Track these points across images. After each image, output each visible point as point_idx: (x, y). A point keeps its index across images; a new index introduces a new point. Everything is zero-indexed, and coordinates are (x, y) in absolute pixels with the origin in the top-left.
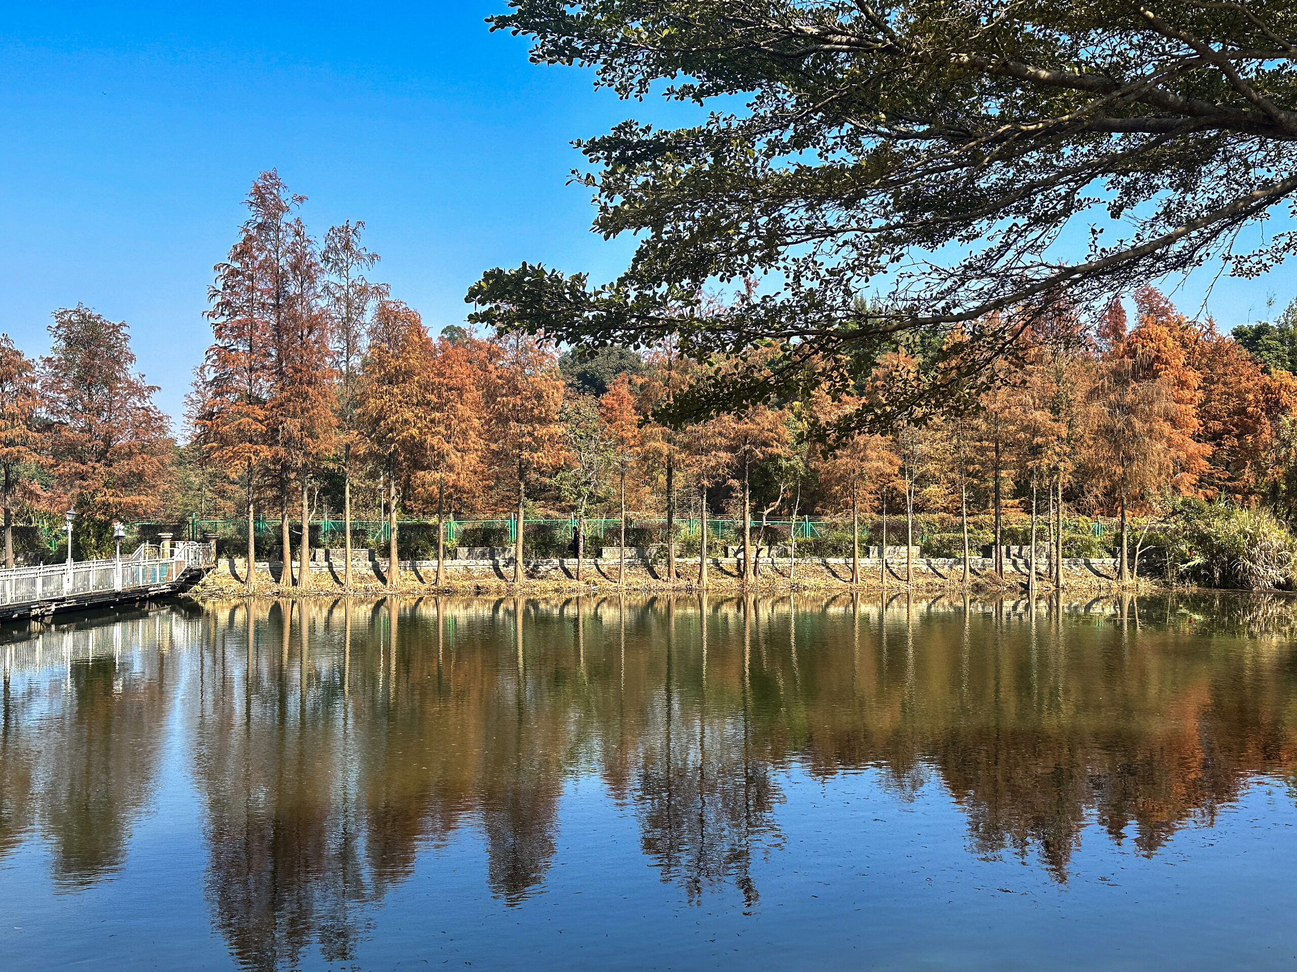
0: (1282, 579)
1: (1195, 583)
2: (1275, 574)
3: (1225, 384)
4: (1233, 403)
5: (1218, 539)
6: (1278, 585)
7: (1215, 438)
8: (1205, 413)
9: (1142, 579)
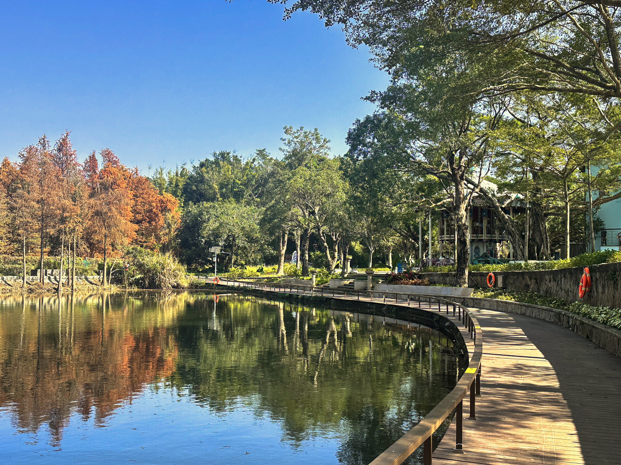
0: (176, 284)
1: (136, 287)
2: (173, 281)
3: (142, 198)
4: (147, 207)
5: (147, 266)
6: (174, 287)
7: (138, 222)
8: (135, 211)
9: (112, 286)
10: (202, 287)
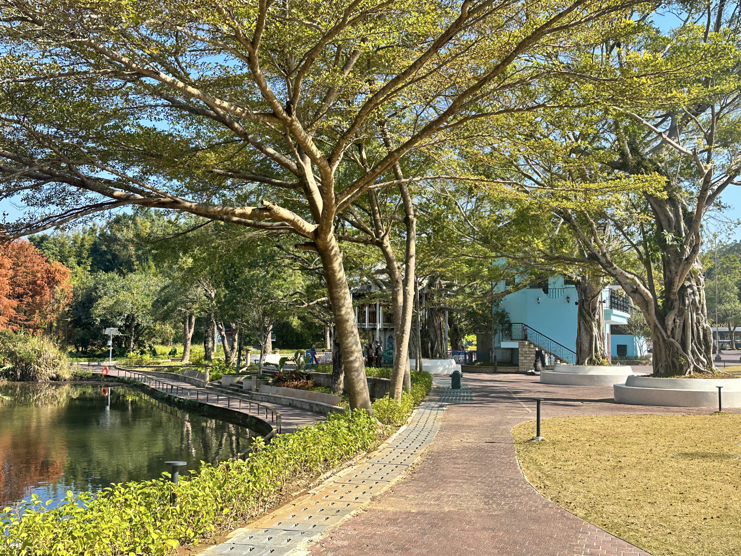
0: (54, 375)
1: (6, 379)
2: (51, 372)
3: (25, 267)
4: (30, 278)
5: (20, 354)
6: (52, 379)
7: (19, 297)
8: (13, 283)
10: (88, 379)
